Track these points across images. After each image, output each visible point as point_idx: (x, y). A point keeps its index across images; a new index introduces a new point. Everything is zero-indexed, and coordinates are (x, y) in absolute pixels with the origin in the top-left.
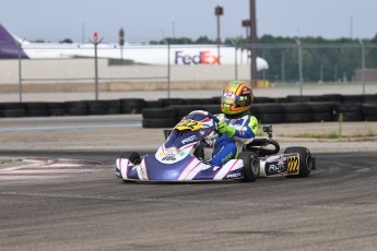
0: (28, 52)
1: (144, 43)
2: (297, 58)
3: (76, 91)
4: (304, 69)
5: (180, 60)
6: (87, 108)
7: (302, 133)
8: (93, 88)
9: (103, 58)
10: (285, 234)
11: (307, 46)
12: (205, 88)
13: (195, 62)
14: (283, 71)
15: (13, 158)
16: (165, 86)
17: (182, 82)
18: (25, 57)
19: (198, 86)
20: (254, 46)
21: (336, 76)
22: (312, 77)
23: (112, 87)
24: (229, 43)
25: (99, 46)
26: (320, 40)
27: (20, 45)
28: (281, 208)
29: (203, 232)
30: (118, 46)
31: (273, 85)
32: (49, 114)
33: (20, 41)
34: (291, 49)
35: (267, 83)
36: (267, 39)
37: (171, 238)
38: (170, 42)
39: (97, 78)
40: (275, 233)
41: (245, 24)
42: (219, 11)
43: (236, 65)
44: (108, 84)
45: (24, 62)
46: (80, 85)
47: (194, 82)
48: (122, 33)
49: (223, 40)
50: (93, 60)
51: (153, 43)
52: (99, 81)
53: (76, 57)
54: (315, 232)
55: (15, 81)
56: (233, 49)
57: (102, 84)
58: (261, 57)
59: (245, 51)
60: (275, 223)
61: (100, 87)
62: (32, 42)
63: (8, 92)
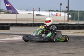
0: (18, 12)
1: (44, 11)
2: (78, 15)
3: (29, 21)
4: (79, 18)
5: (52, 15)
6: (31, 25)
7: (79, 32)
8: (33, 21)
9: (35, 14)
10: (75, 54)
12: (57, 21)
13: (55, 16)
14: (75, 18)
15: (15, 36)
19: (56, 21)
20: (68, 12)
22: (81, 20)
24: (63, 11)
25: (34, 11)
26: (83, 11)
27: (17, 11)
28: (74, 48)
29: (56, 53)
30: (38, 12)
31: (72, 21)
32: (23, 26)
34: (77, 13)
35: (71, 21)
36: (71, 11)
37: (49, 54)
38: (50, 11)
39: (33, 18)
40: (72, 54)
41: (67, 7)
42: (61, 4)
43: (64, 17)
44: (36, 20)
45: (18, 14)
46: (30, 20)
48: (39, 9)
49: (62, 11)
50: (33, 15)
51: (46, 11)
52: (34, 19)
53: (29, 14)
54: (81, 54)
55: (15, 18)
56: (64, 13)
58: (70, 15)
59: (66, 13)
60: (72, 51)
61: (34, 20)
62: (19, 10)
63: (14, 21)
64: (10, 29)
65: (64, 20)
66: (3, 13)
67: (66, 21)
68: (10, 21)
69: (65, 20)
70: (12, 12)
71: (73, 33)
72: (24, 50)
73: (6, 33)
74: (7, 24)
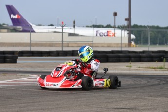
0: (35, 30)
1: (84, 27)
2: (148, 35)
3: (54, 46)
4: (151, 39)
5: (98, 34)
6: (58, 54)
8: (61, 45)
10: (136, 109)
11: (152, 29)
12: (109, 46)
14: (142, 40)
15: (26, 74)
16: (92, 45)
17: (99, 44)
18: (34, 32)
19: (106, 45)
20: (130, 29)
21: (164, 42)
22: (154, 43)
23: (70, 45)
24: (119, 28)
25: (64, 28)
26: (158, 27)
27: (31, 26)
28: (135, 98)
29: (101, 108)
30: (72, 28)
31: (137, 45)
32: (42, 56)
33: (31, 24)
34: (146, 31)
35: (135, 45)
36: (136, 26)
37: (88, 110)
39: (62, 41)
41: (126, 19)
42: (115, 14)
43: (121, 37)
44: (68, 44)
45: (32, 33)
46: (56, 44)
47: (104, 44)
48: (74, 22)
49: (117, 26)
50: (61, 34)
51: (87, 27)
52: (64, 42)
53: (55, 32)
54: (149, 109)
56: (120, 30)
57: (65, 44)
58: (133, 34)
59: (126, 31)
60: (132, 104)
61: (64, 45)
62: (36, 25)
63: (26, 46)
64: (17, 62)
65: (121, 44)
66: (6, 30)
67: (126, 46)
68: (18, 46)
69: (123, 44)
70: (22, 29)
71: (137, 70)
72: (40, 102)
73: (9, 69)
74: (12, 52)
